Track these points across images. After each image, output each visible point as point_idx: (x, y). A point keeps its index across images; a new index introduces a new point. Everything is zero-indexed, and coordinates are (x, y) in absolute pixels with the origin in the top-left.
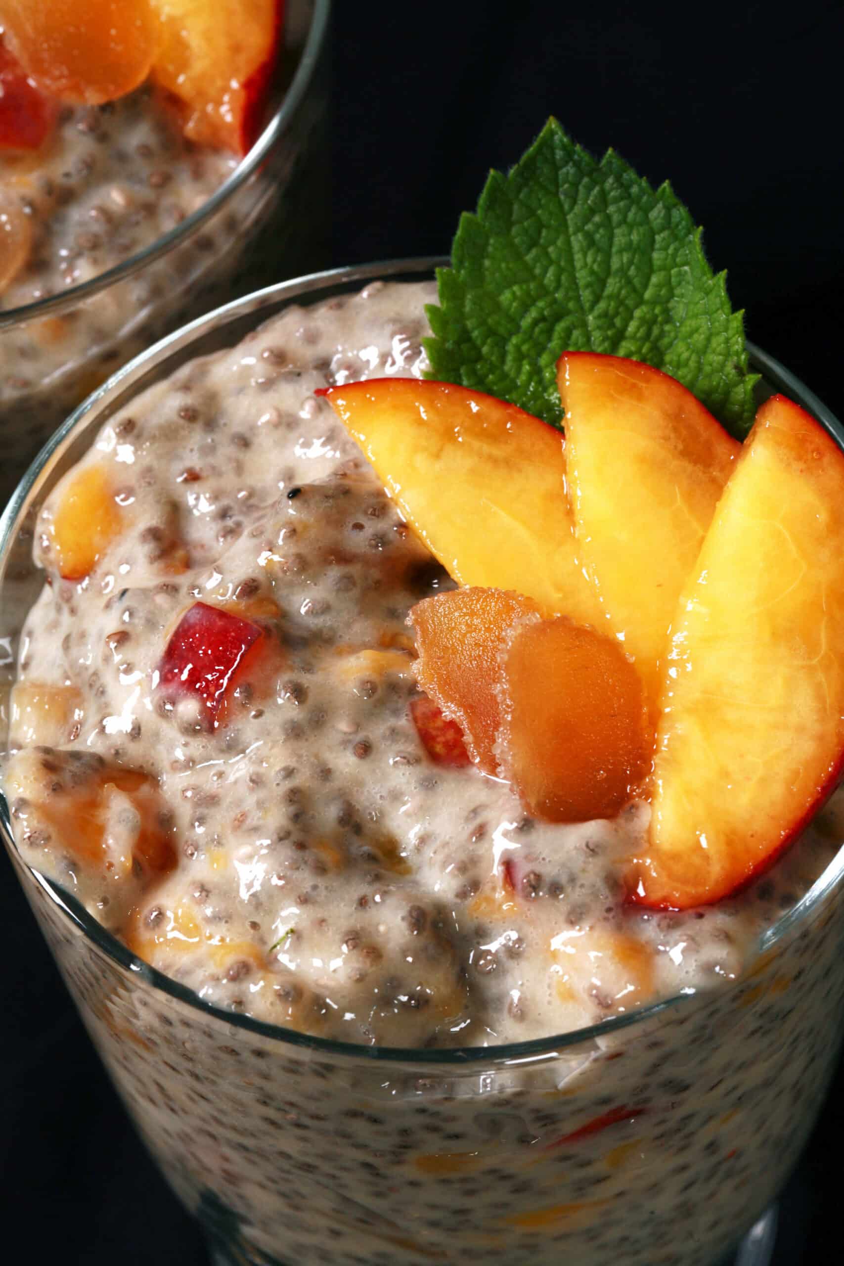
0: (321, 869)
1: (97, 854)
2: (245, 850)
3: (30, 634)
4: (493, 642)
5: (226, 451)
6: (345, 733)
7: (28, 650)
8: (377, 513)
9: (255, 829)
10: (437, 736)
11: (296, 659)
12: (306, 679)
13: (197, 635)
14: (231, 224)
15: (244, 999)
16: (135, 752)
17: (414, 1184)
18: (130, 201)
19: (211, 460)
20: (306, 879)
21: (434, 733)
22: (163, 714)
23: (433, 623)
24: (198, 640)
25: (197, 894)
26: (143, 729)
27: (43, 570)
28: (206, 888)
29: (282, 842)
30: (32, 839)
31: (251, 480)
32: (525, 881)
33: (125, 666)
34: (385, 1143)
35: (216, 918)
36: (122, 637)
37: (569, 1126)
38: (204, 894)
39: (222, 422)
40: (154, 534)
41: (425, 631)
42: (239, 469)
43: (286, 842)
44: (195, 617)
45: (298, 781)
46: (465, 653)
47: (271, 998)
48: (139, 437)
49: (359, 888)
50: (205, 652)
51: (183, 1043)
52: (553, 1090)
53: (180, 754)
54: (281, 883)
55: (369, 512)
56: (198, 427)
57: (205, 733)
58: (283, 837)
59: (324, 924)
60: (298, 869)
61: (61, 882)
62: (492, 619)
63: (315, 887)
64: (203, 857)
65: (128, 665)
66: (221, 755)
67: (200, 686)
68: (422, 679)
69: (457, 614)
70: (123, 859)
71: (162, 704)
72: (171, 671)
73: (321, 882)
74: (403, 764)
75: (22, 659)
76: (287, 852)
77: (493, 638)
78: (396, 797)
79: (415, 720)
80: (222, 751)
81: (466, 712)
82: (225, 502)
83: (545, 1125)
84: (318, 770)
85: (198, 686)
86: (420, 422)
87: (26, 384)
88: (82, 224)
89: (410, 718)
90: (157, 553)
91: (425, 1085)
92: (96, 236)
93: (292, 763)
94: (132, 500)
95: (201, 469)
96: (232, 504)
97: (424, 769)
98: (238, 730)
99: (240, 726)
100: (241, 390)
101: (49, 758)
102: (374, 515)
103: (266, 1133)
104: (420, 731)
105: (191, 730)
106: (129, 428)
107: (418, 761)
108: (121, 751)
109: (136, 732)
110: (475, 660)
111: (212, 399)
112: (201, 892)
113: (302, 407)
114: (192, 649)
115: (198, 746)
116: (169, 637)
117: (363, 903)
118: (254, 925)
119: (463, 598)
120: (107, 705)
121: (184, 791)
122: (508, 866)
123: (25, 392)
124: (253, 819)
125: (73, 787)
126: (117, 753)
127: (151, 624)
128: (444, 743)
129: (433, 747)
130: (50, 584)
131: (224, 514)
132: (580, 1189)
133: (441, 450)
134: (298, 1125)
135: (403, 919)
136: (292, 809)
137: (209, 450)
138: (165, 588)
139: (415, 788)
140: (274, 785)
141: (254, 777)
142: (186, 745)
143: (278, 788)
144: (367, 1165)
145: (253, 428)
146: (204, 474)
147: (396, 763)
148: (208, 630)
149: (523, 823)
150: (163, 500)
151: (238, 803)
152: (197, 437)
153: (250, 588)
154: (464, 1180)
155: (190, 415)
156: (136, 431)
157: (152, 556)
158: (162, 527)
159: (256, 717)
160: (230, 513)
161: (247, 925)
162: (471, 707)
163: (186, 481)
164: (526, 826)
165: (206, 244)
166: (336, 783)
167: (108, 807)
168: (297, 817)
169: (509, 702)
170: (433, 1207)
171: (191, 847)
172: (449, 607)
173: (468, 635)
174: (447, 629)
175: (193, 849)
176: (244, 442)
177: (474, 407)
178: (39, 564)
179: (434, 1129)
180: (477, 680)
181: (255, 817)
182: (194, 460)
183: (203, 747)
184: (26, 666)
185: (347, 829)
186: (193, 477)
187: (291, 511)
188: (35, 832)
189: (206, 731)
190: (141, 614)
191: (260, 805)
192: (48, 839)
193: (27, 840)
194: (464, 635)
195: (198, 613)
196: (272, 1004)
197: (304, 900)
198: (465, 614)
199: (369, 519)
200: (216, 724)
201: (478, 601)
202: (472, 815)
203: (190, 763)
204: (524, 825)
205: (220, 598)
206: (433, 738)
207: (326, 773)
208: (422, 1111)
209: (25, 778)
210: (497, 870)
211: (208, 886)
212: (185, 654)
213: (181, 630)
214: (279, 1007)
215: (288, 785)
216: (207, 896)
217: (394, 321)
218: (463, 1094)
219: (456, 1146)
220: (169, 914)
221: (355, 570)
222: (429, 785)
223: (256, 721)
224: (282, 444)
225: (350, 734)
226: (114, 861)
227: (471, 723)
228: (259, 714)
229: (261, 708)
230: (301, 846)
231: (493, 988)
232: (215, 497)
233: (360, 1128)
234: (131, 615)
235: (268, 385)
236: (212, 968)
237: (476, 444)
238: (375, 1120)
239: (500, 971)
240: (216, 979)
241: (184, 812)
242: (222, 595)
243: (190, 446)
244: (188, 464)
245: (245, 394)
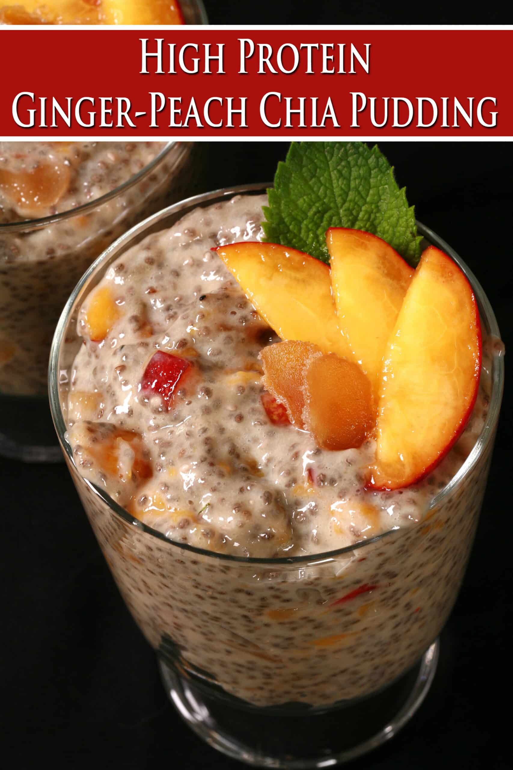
0: (221, 475)
1: (115, 471)
2: (185, 467)
3: (76, 368)
4: (299, 366)
5: (169, 278)
6: (231, 411)
7: (76, 376)
9: (190, 457)
10: (274, 411)
11: (206, 376)
12: (211, 386)
13: (159, 366)
14: (165, 169)
15: (187, 537)
16: (130, 423)
17: (267, 625)
18: (117, 158)
19: (161, 283)
20: (215, 480)
21: (273, 410)
22: (143, 404)
23: (271, 358)
24: (159, 369)
25: (163, 488)
26: (134, 412)
27: (82, 337)
28: (167, 485)
29: (203, 463)
30: (84, 464)
31: (180, 292)
32: (318, 478)
33: (124, 382)
34: (253, 605)
35: (172, 500)
36: (122, 368)
37: (340, 595)
38: (166, 488)
39: (165, 264)
40: (135, 319)
41: (267, 362)
42: (175, 286)
43: (205, 463)
44: (158, 358)
45: (210, 434)
46: (286, 371)
47: (200, 536)
48: (126, 272)
49: (240, 484)
50: (163, 374)
51: (158, 560)
52: (333, 577)
53: (152, 423)
54: (203, 482)
55: (239, 306)
56: (154, 267)
57: (164, 413)
58: (203, 460)
59: (224, 500)
60: (210, 475)
61: (98, 484)
62: (299, 355)
63: (219, 484)
64: (165, 471)
65: (126, 381)
66: (171, 423)
67: (161, 390)
68: (266, 385)
69: (282, 353)
70: (127, 473)
71: (143, 399)
72: (147, 384)
73: (222, 481)
74: (258, 425)
75: (73, 380)
76: (205, 467)
77: (299, 364)
78: (256, 440)
79: (263, 404)
80: (172, 421)
81: (287, 400)
82: (169, 303)
83: (330, 594)
84: (218, 429)
85: (160, 390)
86: (261, 262)
87: (69, 248)
88: (93, 170)
89: (261, 403)
90: (137, 327)
91: (273, 576)
92: (101, 176)
93: (205, 425)
94: (124, 303)
95: (157, 287)
96: (172, 304)
97: (269, 427)
98: (180, 411)
99: (181, 409)
100: (174, 249)
101: (90, 426)
102: (241, 307)
103: (196, 602)
104: (266, 410)
105: (156, 411)
106: (121, 268)
107: (265, 423)
108: (123, 422)
109: (131, 413)
110: (291, 375)
111: (160, 253)
112: (165, 487)
113: (204, 256)
114: (157, 373)
115: (161, 419)
116: (145, 368)
117: (242, 490)
118: (191, 502)
119: (285, 346)
120: (116, 400)
121: (154, 440)
122: (310, 471)
123: (69, 251)
124: (188, 453)
125: (102, 439)
126: (122, 423)
127: (136, 362)
128: (277, 415)
129: (272, 416)
130: (85, 344)
131: (168, 308)
132: (346, 626)
133: (272, 276)
134: (213, 598)
135: (261, 497)
136: (207, 447)
137: (160, 278)
138: (142, 344)
139: (265, 436)
140: (198, 437)
141: (188, 433)
142: (155, 418)
143: (200, 438)
144: (245, 617)
145: (181, 267)
146: (158, 289)
147: (255, 424)
148: (164, 363)
149: (316, 451)
150: (139, 302)
151: (181, 445)
152: (154, 272)
153: (183, 343)
154: (291, 623)
155: (150, 261)
156: (125, 270)
157: (135, 329)
158: (139, 315)
159: (188, 404)
160: (171, 308)
161: (187, 502)
162: (290, 397)
163: (149, 293)
164: (318, 452)
165: (154, 179)
166: (227, 435)
167: (119, 449)
168: (209, 451)
169: (308, 394)
170: (277, 637)
171: (159, 466)
172: (278, 350)
173: (288, 363)
174: (278, 361)
175: (160, 468)
176: (177, 274)
177: (287, 255)
178: (80, 335)
179: (277, 597)
180: (292, 384)
181: (189, 452)
182: (153, 283)
183: (163, 419)
184: (74, 383)
185: (233, 456)
186: (153, 291)
187: (201, 306)
188: (86, 461)
189: (164, 412)
190: (131, 357)
191: (191, 446)
192: (92, 464)
193: (82, 465)
194: (286, 364)
195: (159, 356)
196: (200, 538)
197: (214, 490)
198: (286, 353)
199: (239, 309)
200: (169, 409)
201: (292, 347)
202: (292, 448)
203: (157, 427)
204: (316, 452)
206: (272, 413)
207: (222, 430)
208: (271, 588)
209: (80, 435)
210: (305, 474)
211: (169, 485)
212: (153, 375)
213: (151, 364)
214: (204, 540)
215: (205, 436)
216: (168, 489)
217: (247, 214)
218: (291, 579)
219: (287, 605)
220: (150, 498)
221: (233, 334)
222: (271, 434)
223: (188, 406)
224: (195, 274)
225: (233, 411)
226: (123, 474)
227: (290, 404)
228: (190, 403)
229: (190, 400)
230: (212, 464)
231: (303, 529)
232: (164, 301)
233: (242, 598)
234: (126, 357)
235: (187, 246)
236: (171, 523)
237: (288, 272)
238: (249, 594)
239: (307, 521)
240: (173, 528)
241: (155, 450)
242: (170, 347)
243: (151, 276)
244: (150, 285)
245: (176, 251)
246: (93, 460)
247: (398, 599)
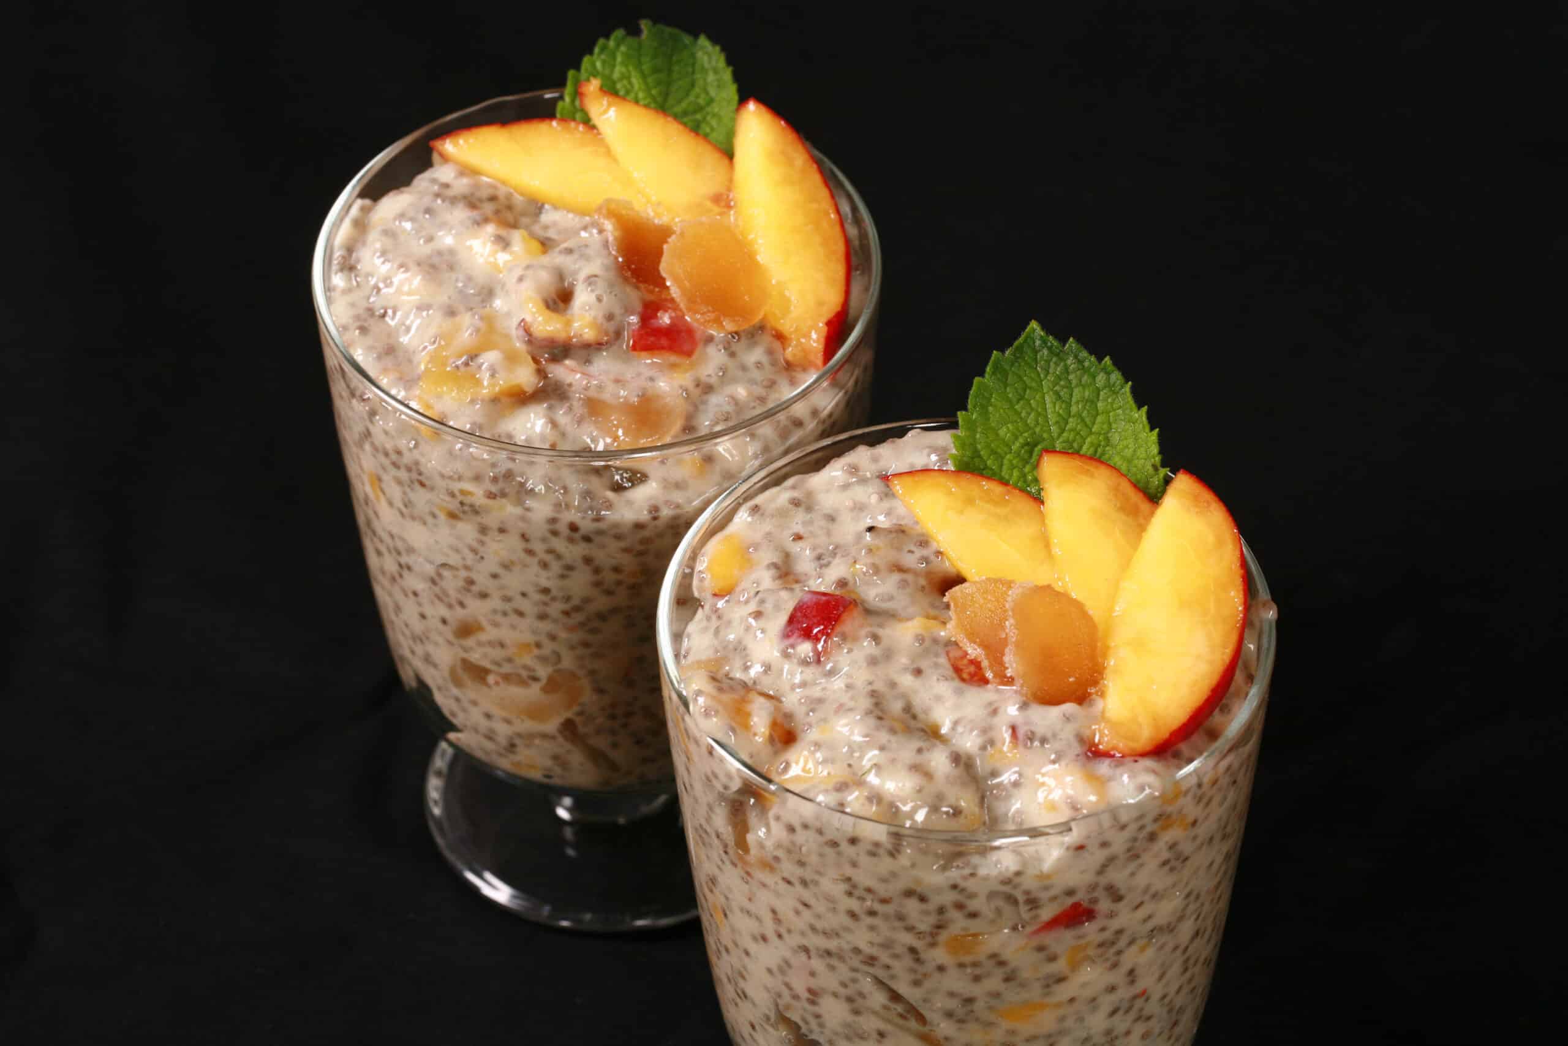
0: (893, 731)
1: (746, 727)
2: (844, 721)
3: (689, 636)
5: (820, 523)
6: (905, 664)
8: (923, 545)
9: (851, 710)
10: (964, 667)
11: (873, 620)
12: (880, 632)
13: (809, 609)
14: (815, 413)
15: (844, 802)
16: (767, 683)
17: (941, 969)
18: (750, 394)
19: (810, 529)
20: (884, 737)
21: (961, 667)
22: (786, 655)
23: (958, 597)
25: (812, 750)
26: (772, 668)
27: (698, 600)
28: (818, 745)
29: (868, 716)
32: (1024, 737)
33: (760, 630)
34: (924, 925)
35: (825, 761)
36: (758, 615)
37: (1047, 913)
38: (817, 748)
39: (816, 508)
40: (774, 567)
41: (956, 604)
42: (829, 534)
43: (870, 716)
44: (807, 598)
45: (876, 687)
46: (982, 616)
47: (862, 800)
48: (762, 515)
49: (916, 744)
51: (800, 849)
53: (797, 679)
54: (867, 739)
55: (918, 544)
56: (801, 509)
57: (814, 665)
58: (868, 713)
59: (895, 761)
60: (877, 731)
61: (723, 740)
62: (1000, 595)
63: (889, 741)
64: (815, 731)
65: (763, 630)
66: (824, 678)
67: (812, 636)
68: (954, 634)
69: (977, 593)
71: (785, 650)
72: (791, 630)
73: (893, 739)
74: (942, 681)
76: (872, 721)
79: (949, 659)
80: (825, 675)
81: (983, 652)
82: (819, 551)
83: (1031, 909)
84: (888, 682)
85: (810, 636)
86: (950, 494)
87: (678, 506)
88: (717, 405)
89: (947, 657)
90: (777, 575)
91: (958, 866)
92: (728, 413)
93: (871, 678)
94: (759, 551)
95: (803, 534)
96: (825, 552)
97: (957, 683)
98: (836, 663)
99: (838, 659)
100: (828, 491)
101: (712, 674)
102: (921, 546)
103: (847, 929)
104: (953, 665)
105: (806, 664)
106: (756, 509)
107: (953, 679)
108: (758, 681)
109: (768, 670)
110: (988, 619)
111: (810, 495)
112: (815, 748)
113: (870, 499)
114: (806, 616)
115: (810, 673)
116: (789, 613)
117: (920, 751)
118: (850, 766)
120: (747, 655)
121: (800, 700)
122: (1013, 729)
124: (848, 707)
125: (730, 692)
126: (755, 682)
127: (777, 607)
128: (969, 671)
129: (961, 675)
130: (702, 607)
131: (819, 558)
132: (1048, 986)
133: (965, 509)
134: (872, 913)
135: (947, 757)
136: (872, 701)
137: (809, 523)
138: (784, 589)
139: (951, 694)
140: (861, 689)
141: (847, 686)
142: (801, 673)
143: (863, 691)
144: (913, 950)
145: (837, 511)
146: (805, 536)
147: (938, 680)
148: (816, 604)
149: (1022, 704)
150: (779, 550)
151: (838, 700)
152: (800, 516)
153: (842, 583)
154: (975, 965)
155: (796, 503)
156: (761, 513)
157: (774, 576)
158: (778, 563)
159: (848, 652)
160: (823, 557)
161: (845, 765)
162: (986, 648)
163: (794, 540)
164: (1024, 706)
165: (798, 423)
166: (899, 690)
167: (753, 706)
168: (877, 704)
169: (1014, 631)
170: (952, 995)
171: (807, 725)
172: (972, 590)
173: (985, 605)
174: (971, 602)
176: (831, 518)
177: (985, 486)
178: (696, 594)
179: (960, 906)
180: (991, 628)
181: (850, 705)
182: (798, 528)
183: (813, 673)
185: (908, 715)
186: (798, 538)
187: (868, 539)
188: (708, 709)
189: (815, 663)
190: (770, 602)
191: (852, 698)
192: (717, 712)
194: (982, 606)
195: (809, 595)
196: (863, 805)
197: (882, 748)
199: (917, 548)
200: (822, 659)
202: (988, 706)
203: (804, 684)
205: (824, 588)
206: (961, 670)
207: (893, 685)
208: (954, 887)
210: (1006, 732)
211: (821, 744)
212: (800, 620)
213: (797, 606)
214: (867, 806)
215: (870, 688)
216: (819, 749)
217: (930, 447)
218: (982, 872)
219: (974, 925)
220: (794, 764)
221: (909, 577)
222: (959, 692)
223: (848, 656)
225: (908, 665)
226: (758, 731)
227: (987, 654)
228: (850, 651)
229: (851, 648)
230: (880, 718)
231: (1000, 808)
232: (813, 549)
233: (912, 907)
234: (762, 603)
235: (846, 487)
236: (823, 787)
237: (988, 506)
238: (923, 899)
239: (1008, 797)
240: (826, 791)
241: (800, 712)
243: (796, 521)
244: (795, 531)
245: (831, 492)
246: (720, 708)
247: (1119, 953)
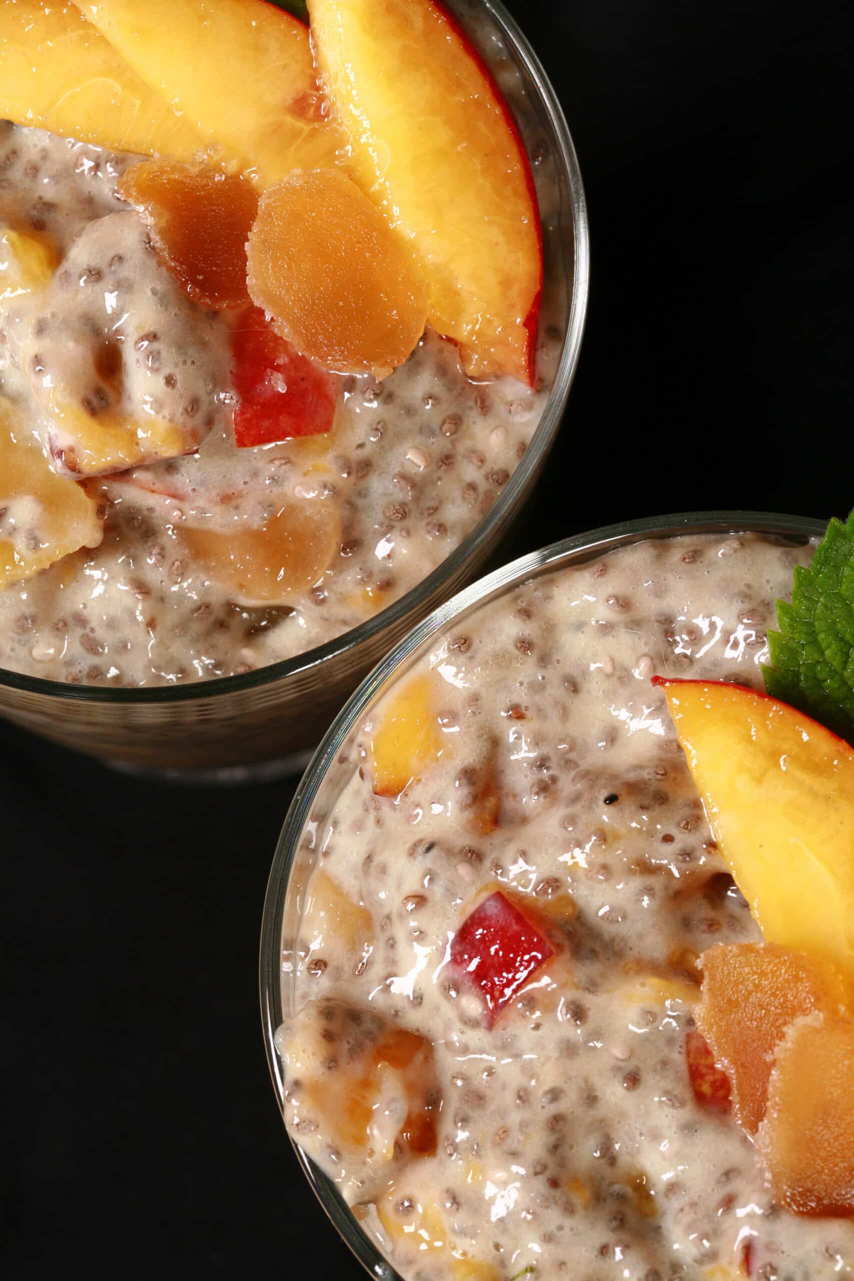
0: (569, 1209)
1: (360, 1140)
2: (500, 1175)
3: (335, 824)
4: (776, 1008)
5: (556, 691)
6: (618, 1059)
7: (329, 843)
8: (689, 827)
9: (514, 1155)
10: (706, 1074)
12: (590, 1001)
13: (492, 930)
16: (414, 1019)
19: (537, 698)
20: (554, 1217)
21: (704, 1070)
22: (446, 997)
23: (722, 972)
24: (491, 935)
25: (448, 1205)
26: (424, 1001)
28: (457, 1198)
29: (537, 1177)
30: (300, 1126)
31: (574, 729)
32: (761, 1271)
33: (418, 933)
35: (462, 1232)
36: (420, 901)
38: (455, 1206)
39: (555, 657)
40: (468, 775)
41: (713, 978)
42: (565, 713)
43: (541, 1177)
44: (493, 910)
45: (565, 1105)
46: (747, 1010)
48: (471, 658)
49: (602, 1233)
50: (497, 951)
53: (455, 1037)
54: (529, 1217)
55: (682, 825)
56: (531, 659)
57: (483, 1030)
58: (539, 1169)
59: (563, 1267)
60: (547, 1207)
61: (323, 1165)
62: (780, 985)
63: (560, 1228)
64: (461, 1162)
65: (421, 932)
66: (494, 1051)
67: (486, 985)
68: (701, 1025)
69: (747, 970)
70: (384, 1151)
71: (447, 987)
72: (462, 956)
73: (568, 1223)
74: (667, 1105)
75: (324, 847)
76: (540, 1185)
77: (776, 1004)
78: (656, 1136)
79: (688, 1053)
80: (496, 1048)
81: (737, 1071)
82: (545, 750)
84: (585, 1095)
85: (484, 982)
86: (748, 739)
89: (683, 1050)
90: (469, 800)
93: (559, 1082)
94: (455, 727)
95: (527, 707)
96: (551, 755)
97: (687, 1113)
98: (515, 1036)
99: (517, 1033)
100: (580, 626)
101: (329, 1026)
102: (687, 829)
104: (690, 1066)
105: (469, 1022)
107: (683, 1104)
108: (400, 1014)
109: (418, 1000)
110: (756, 1020)
111: (550, 629)
112: (452, 1204)
113: (637, 665)
114: (486, 942)
116: (464, 918)
117: (604, 1249)
118: (497, 1246)
119: (756, 957)
120: (395, 964)
121: (455, 1078)
122: (748, 1249)
124: (513, 1142)
125: (348, 1061)
126: (397, 1013)
127: (450, 894)
128: (711, 1082)
129: (700, 1085)
130: (362, 776)
131: (542, 763)
133: (763, 774)
136: (552, 1139)
137: (538, 688)
138: (470, 852)
139: (675, 1133)
140: (540, 1108)
141: (522, 1093)
142: (463, 1032)
143: (542, 1110)
145: (585, 673)
146: (529, 714)
147: (661, 1102)
148: (502, 928)
149: (770, 1211)
150: (485, 736)
151: (502, 1113)
152: (528, 670)
153: (551, 885)
155: (525, 645)
156: (469, 652)
158: (478, 767)
159: (534, 1029)
160: (548, 764)
161: (490, 1244)
162: (743, 1065)
163: (510, 717)
164: (774, 1211)
166: (600, 1111)
167: (379, 1090)
168: (555, 1148)
169: (777, 1099)
171: (451, 1147)
172: (740, 961)
173: (754, 994)
174: (735, 981)
175: (452, 1151)
176: (574, 686)
177: (805, 737)
180: (754, 1041)
181: (515, 1139)
182: (521, 696)
183: (479, 1040)
184: (326, 854)
186: (518, 714)
187: (605, 818)
189: (484, 1028)
190: (441, 883)
191: (523, 1125)
193: (295, 1126)
194: (750, 993)
195: (496, 907)
197: (548, 1238)
198: (755, 973)
199: (681, 832)
200: (496, 1025)
201: (769, 963)
202: (724, 1179)
204: (770, 1214)
205: (521, 889)
206: (702, 1076)
207: (591, 1099)
209: (304, 1051)
210: (737, 1246)
211: (462, 1200)
212: (477, 943)
213: (477, 918)
215: (553, 1109)
216: (457, 1209)
220: (420, 1208)
221: (656, 882)
222: (688, 1129)
223: (534, 1032)
224: (610, 696)
225: (623, 1060)
227: (740, 1084)
228: (538, 1025)
229: (541, 1020)
230: (554, 1183)
232: (537, 741)
234: (431, 880)
235: (606, 629)
237: (800, 775)
241: (451, 1102)
242: (523, 886)
243: (520, 679)
244: (516, 699)
245: (583, 632)
246: (321, 1119)
